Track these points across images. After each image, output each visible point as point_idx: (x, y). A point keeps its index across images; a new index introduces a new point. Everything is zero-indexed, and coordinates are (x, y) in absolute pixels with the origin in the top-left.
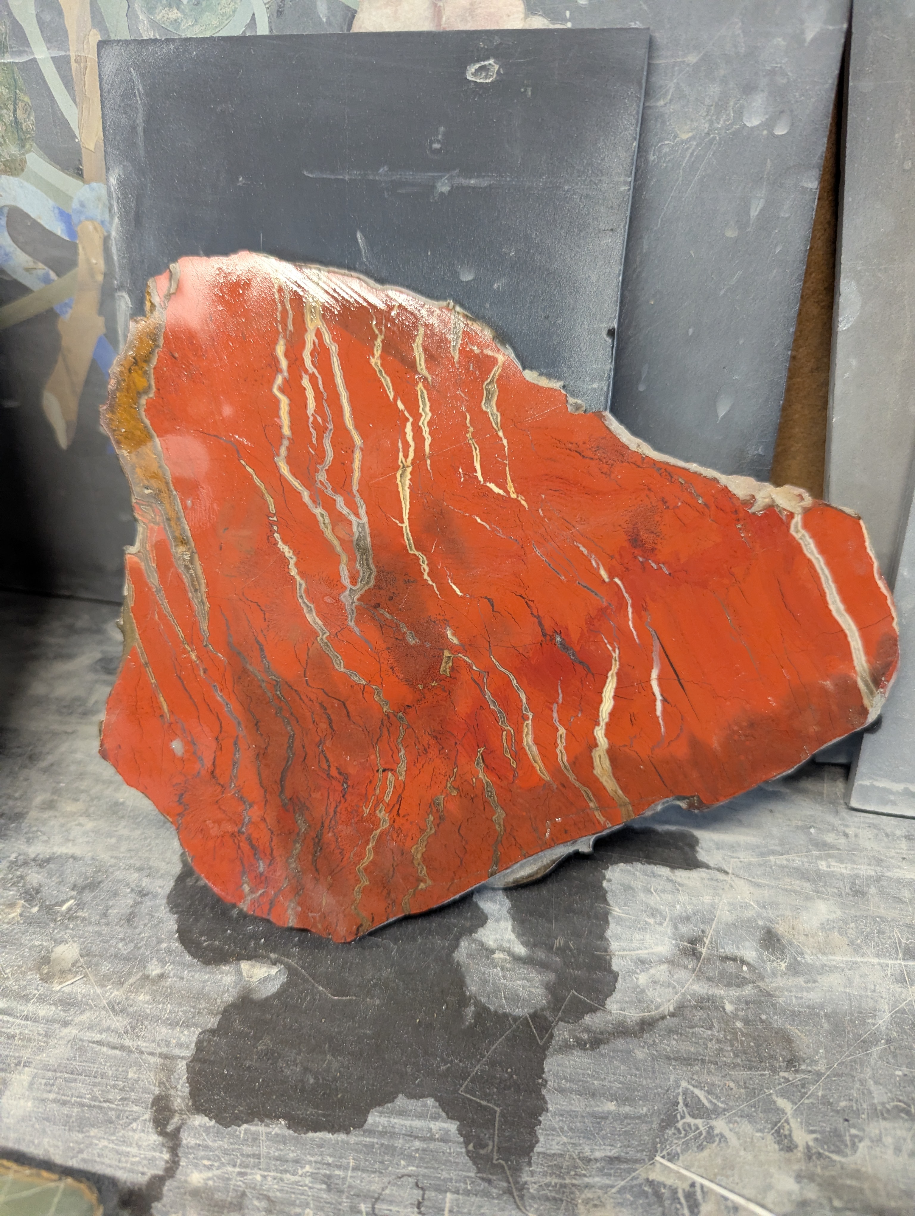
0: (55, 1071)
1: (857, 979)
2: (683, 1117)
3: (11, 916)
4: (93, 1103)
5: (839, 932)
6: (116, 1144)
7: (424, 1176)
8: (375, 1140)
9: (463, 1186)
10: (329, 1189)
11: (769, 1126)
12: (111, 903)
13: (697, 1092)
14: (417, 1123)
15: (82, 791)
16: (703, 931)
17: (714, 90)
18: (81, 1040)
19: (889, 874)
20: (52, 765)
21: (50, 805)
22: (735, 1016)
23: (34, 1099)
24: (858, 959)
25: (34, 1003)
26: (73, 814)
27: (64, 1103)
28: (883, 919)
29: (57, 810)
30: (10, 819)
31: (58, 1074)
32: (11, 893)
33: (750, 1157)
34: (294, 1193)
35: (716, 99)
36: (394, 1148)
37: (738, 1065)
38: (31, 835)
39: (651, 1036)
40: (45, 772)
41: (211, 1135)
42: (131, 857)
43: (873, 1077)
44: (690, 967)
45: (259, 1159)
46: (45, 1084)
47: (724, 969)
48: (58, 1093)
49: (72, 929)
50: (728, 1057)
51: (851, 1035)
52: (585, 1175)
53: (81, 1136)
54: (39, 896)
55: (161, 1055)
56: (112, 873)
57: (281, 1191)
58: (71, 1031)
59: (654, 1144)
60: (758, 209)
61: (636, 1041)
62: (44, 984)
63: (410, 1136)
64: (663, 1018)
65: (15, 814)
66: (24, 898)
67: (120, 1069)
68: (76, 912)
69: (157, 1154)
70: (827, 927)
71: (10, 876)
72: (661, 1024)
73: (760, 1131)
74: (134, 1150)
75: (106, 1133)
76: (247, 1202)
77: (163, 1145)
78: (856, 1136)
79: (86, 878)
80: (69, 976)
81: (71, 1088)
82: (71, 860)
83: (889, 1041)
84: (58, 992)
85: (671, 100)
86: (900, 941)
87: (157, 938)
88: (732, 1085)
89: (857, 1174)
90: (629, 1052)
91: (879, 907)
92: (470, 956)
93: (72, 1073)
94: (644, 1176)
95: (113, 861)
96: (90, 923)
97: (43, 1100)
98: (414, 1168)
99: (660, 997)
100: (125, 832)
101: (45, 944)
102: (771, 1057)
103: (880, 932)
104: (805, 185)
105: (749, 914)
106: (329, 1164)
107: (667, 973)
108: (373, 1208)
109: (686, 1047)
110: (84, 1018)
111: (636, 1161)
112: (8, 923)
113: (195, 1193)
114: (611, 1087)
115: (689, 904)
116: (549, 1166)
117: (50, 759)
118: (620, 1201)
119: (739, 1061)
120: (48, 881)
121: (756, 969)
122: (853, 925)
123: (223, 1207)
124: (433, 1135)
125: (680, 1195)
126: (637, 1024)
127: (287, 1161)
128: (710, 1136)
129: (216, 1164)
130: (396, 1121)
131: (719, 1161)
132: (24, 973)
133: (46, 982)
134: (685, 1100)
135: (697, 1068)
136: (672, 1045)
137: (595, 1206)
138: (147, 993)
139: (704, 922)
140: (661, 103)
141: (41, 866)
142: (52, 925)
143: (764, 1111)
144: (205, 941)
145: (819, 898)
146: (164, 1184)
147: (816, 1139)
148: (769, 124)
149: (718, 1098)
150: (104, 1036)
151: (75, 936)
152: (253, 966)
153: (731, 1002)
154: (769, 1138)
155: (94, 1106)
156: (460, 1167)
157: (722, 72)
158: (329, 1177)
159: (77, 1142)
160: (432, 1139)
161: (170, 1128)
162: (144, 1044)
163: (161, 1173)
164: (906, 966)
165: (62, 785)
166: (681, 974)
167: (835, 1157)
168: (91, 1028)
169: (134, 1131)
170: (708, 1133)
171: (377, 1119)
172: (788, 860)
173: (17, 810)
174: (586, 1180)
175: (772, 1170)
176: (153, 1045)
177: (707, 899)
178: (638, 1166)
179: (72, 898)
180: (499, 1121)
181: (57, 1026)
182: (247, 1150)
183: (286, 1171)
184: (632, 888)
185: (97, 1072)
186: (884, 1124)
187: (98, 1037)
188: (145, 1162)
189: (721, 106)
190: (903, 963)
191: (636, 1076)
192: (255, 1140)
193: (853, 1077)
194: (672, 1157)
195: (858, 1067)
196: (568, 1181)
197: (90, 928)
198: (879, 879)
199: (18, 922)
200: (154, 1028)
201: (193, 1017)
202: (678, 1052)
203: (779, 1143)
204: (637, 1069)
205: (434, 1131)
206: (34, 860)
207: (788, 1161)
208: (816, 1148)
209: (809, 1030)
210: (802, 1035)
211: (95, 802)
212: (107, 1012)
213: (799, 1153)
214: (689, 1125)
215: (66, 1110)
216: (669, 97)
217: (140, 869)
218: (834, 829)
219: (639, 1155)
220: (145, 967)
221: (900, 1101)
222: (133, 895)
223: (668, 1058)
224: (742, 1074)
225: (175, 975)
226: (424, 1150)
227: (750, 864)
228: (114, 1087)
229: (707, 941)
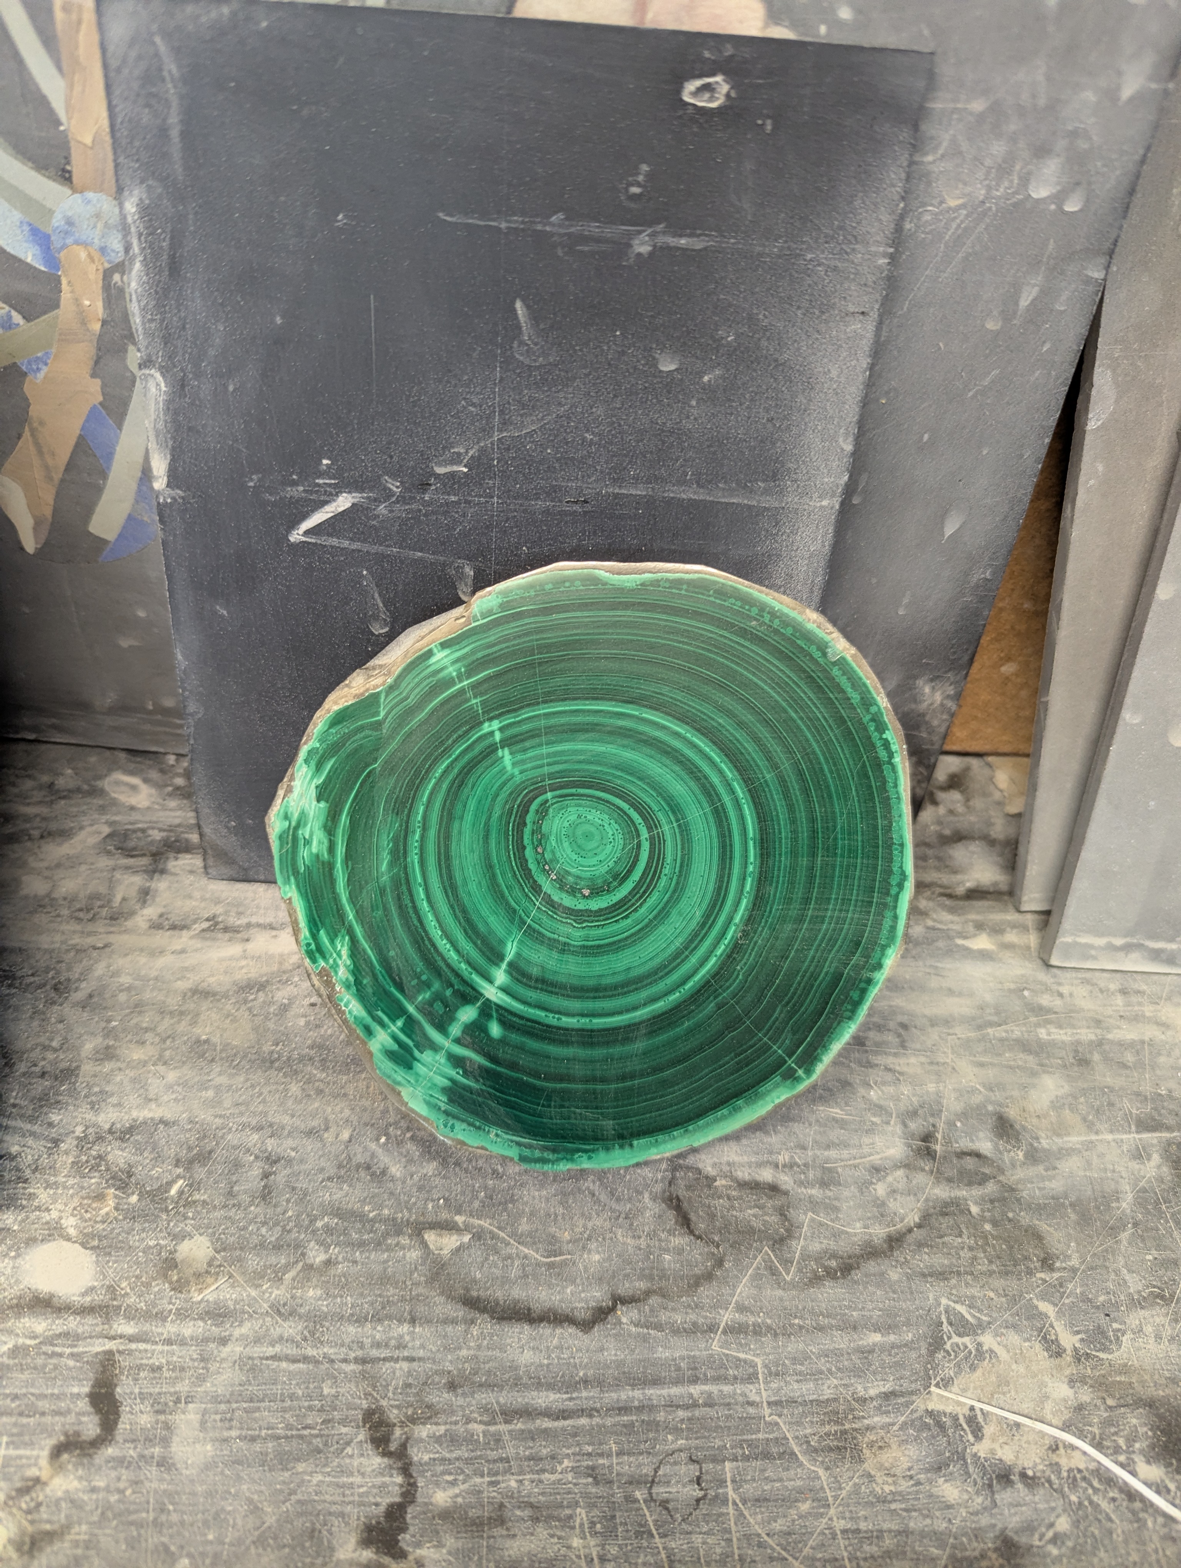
0: (229, 1402)
1: (1095, 1161)
2: (949, 1338)
3: (103, 1212)
4: (289, 1433)
5: (1071, 1110)
6: (334, 1477)
7: (696, 1448)
8: (634, 1418)
9: (740, 1452)
10: (597, 1482)
11: (1035, 1333)
12: (234, 1178)
13: (959, 1308)
14: (675, 1391)
15: (147, 1030)
16: (934, 1126)
17: (998, 149)
18: (250, 1358)
19: (1110, 1036)
20: (91, 996)
21: (107, 1054)
22: (983, 1219)
23: (213, 1440)
24: (1094, 1137)
25: (172, 1321)
26: (145, 1063)
27: (253, 1439)
28: (1112, 1089)
29: (118, 1060)
30: (56, 1079)
31: (234, 1406)
32: (93, 1181)
33: (1022, 1370)
34: (559, 1494)
35: (999, 160)
36: (657, 1424)
37: (994, 1272)
38: (94, 1098)
39: (901, 1253)
40: (84, 1007)
41: (445, 1445)
42: (242, 1114)
43: (1126, 1266)
44: (927, 1168)
45: (509, 1462)
46: (221, 1420)
47: (962, 1166)
48: (241, 1429)
49: (193, 1219)
50: (983, 1266)
51: (1098, 1223)
52: (864, 1417)
53: (287, 1474)
54: (133, 1179)
55: (356, 1360)
56: (222, 1137)
57: (543, 1494)
58: (233, 1349)
59: (926, 1371)
60: (1030, 298)
61: (886, 1261)
62: (179, 1295)
63: (671, 1406)
64: (910, 1231)
65: (62, 1071)
66: (114, 1186)
67: (311, 1386)
68: (190, 1195)
69: (387, 1479)
70: (1057, 1105)
71: (84, 1158)
72: (910, 1238)
73: (1028, 1340)
74: (358, 1480)
75: (317, 1466)
76: (507, 1514)
77: (391, 1467)
78: (1119, 1330)
79: (190, 1149)
80: (209, 1280)
81: (255, 1420)
82: (161, 1126)
83: (1136, 1225)
84: (200, 1302)
85: (943, 156)
86: (1131, 1113)
87: (308, 1215)
88: (992, 1295)
89: (1125, 1369)
90: (882, 1274)
91: (1105, 1076)
92: (689, 1188)
93: (251, 1401)
94: (923, 1407)
95: (217, 1120)
96: (215, 1207)
97: (225, 1440)
98: (683, 1442)
99: (902, 1207)
100: (223, 1080)
101: (161, 1242)
102: (1026, 1258)
103: (1111, 1104)
104: (1090, 274)
105: (977, 1099)
106: (589, 1454)
107: (905, 1179)
108: (650, 1494)
109: (940, 1261)
110: (245, 1329)
111: (912, 1393)
112: (103, 1222)
113: (446, 1515)
114: (871, 1317)
115: (914, 1095)
116: (824, 1414)
117: (85, 988)
118: (904, 1438)
119: (994, 1267)
120: (140, 1158)
121: (994, 1162)
122: (1082, 1100)
123: (482, 1524)
124: (695, 1401)
125: (962, 1421)
126: (885, 1241)
127: (541, 1459)
128: (980, 1353)
129: (461, 1477)
130: (651, 1391)
131: (993, 1378)
132: (148, 1285)
133: (180, 1292)
134: (948, 1319)
135: (953, 1281)
136: (925, 1260)
137: (880, 1448)
138: (316, 1286)
139: (933, 1115)
140: (930, 158)
141: (122, 1139)
142: (165, 1217)
143: (1028, 1319)
144: (370, 1211)
145: (1044, 1072)
146: (406, 1512)
147: (1082, 1340)
148: (1059, 198)
149: (980, 1311)
150: (278, 1348)
151: (200, 1226)
152: (440, 1235)
153: (976, 1203)
154: (1038, 1347)
155: (292, 1436)
156: (733, 1431)
157: (1013, 127)
158: (593, 1468)
159: (284, 1482)
160: (695, 1405)
161: (393, 1447)
162: (332, 1351)
163: (398, 1499)
164: (1140, 1139)
165: (114, 1023)
166: (920, 1178)
167: (1102, 1355)
168: (257, 1341)
169: (351, 1456)
170: (977, 1350)
171: (630, 1393)
172: (1007, 1031)
173: (64, 1065)
174: (866, 1422)
175: (1047, 1379)
176: (343, 1349)
177: (931, 1087)
178: (914, 1397)
179: (179, 1177)
180: (763, 1373)
181: (212, 1345)
182: (493, 1455)
183: (543, 1471)
184: (850, 1084)
185: (282, 1394)
186: (1142, 1313)
187: (271, 1351)
188: (375, 1491)
189: (1004, 169)
190: (1137, 1136)
191: (894, 1300)
192: (498, 1441)
193: (1107, 1268)
194: (946, 1383)
195: (1110, 1257)
196: (847, 1426)
197: (218, 1214)
198: (1100, 1043)
199: (116, 1218)
200: (338, 1329)
201: (383, 1308)
202: (932, 1266)
203: (1047, 1350)
204: (894, 1292)
205: (696, 1396)
206: (110, 1131)
207: (1060, 1368)
208: (1083, 1349)
209: (1058, 1224)
210: (1051, 1230)
211: (168, 1042)
212: (272, 1318)
213: (1068, 1358)
214: (958, 1345)
215: (258, 1447)
216: (940, 152)
217: (259, 1128)
218: (1047, 989)
219: (913, 1386)
220: (303, 1254)
221: (1154, 1287)
222: (259, 1164)
223: (924, 1275)
224: (999, 1283)
225: (345, 1259)
226: (689, 1419)
227: (968, 1040)
228: (310, 1408)
229: (939, 1136)
